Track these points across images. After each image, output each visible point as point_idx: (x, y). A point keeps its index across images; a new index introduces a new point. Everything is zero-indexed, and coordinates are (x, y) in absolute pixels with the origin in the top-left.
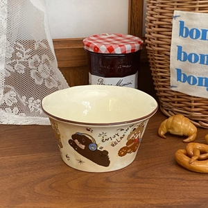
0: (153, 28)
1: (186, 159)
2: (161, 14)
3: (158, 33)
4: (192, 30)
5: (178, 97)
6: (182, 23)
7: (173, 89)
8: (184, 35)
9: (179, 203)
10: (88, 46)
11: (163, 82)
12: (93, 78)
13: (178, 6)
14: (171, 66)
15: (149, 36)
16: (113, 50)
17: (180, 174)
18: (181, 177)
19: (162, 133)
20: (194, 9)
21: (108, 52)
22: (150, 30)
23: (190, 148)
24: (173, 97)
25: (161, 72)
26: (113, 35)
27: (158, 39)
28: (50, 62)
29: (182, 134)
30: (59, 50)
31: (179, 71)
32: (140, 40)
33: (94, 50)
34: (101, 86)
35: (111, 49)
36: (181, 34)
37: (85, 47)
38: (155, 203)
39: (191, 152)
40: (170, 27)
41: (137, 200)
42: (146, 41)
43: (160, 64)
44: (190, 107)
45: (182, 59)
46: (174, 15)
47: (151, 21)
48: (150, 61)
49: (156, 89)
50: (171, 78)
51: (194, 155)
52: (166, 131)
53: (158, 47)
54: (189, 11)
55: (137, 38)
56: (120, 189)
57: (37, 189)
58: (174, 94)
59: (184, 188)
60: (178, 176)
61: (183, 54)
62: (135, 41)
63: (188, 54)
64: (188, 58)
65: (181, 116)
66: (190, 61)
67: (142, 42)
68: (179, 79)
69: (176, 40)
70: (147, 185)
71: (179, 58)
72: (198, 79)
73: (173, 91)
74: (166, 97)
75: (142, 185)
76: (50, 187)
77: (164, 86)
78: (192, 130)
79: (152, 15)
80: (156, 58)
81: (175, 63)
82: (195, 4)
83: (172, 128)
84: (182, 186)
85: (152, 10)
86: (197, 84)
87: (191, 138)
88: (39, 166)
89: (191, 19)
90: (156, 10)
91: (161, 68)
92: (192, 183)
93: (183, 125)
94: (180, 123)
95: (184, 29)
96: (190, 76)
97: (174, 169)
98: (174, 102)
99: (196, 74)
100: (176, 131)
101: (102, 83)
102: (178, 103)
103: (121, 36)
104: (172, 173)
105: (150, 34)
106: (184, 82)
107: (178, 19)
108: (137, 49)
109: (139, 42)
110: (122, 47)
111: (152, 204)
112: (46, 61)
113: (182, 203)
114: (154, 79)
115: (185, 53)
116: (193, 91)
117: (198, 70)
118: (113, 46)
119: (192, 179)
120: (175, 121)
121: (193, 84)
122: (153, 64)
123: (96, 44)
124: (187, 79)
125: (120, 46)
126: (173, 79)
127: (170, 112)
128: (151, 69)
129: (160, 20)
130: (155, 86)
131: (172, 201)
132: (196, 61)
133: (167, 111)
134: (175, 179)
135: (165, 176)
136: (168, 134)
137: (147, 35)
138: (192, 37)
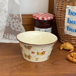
0: (58, 11)
1: (71, 58)
2: (62, 6)
3: (60, 13)
4: (73, 13)
5: (67, 36)
6: (69, 10)
7: (65, 33)
8: (70, 14)
9: (70, 73)
10: (35, 17)
11: (61, 30)
12: (36, 28)
13: (68, 4)
14: (65, 25)
15: (57, 14)
16: (44, 19)
17: (69, 63)
18: (70, 64)
19: (61, 49)
20: (74, 5)
21: (42, 20)
22: (57, 12)
23: (72, 54)
24: (65, 36)
25: (61, 27)
26: (43, 13)
27: (60, 15)
28: (19, 22)
29: (68, 49)
30: (23, 18)
31: (68, 27)
32: (53, 15)
33: (37, 19)
34: (39, 31)
35: (43, 18)
36: (69, 14)
37: (34, 18)
38: (61, 73)
39: (73, 56)
40: (65, 11)
41: (55, 72)
42: (56, 16)
43: (60, 24)
44: (71, 40)
45: (69, 23)
46: (67, 7)
47: (58, 9)
48: (57, 23)
49: (58, 33)
50: (65, 29)
51: (74, 57)
52: (63, 48)
53: (60, 18)
54: (72, 6)
55: (52, 15)
56: (49, 68)
57: (19, 67)
58: (65, 35)
59: (71, 68)
60: (68, 64)
61: (69, 21)
62: (51, 16)
63: (71, 21)
64: (71, 22)
65: (68, 43)
66: (72, 23)
67: (54, 16)
68: (68, 30)
69: (67, 16)
70: (58, 67)
71: (68, 22)
72: (74, 30)
73: (65, 34)
74: (62, 36)
75: (56, 67)
76: (24, 67)
77: (62, 32)
78: (72, 48)
79: (58, 7)
80: (59, 22)
81: (66, 24)
82: (74, 3)
83: (65, 47)
84: (70, 67)
85: (58, 5)
86: (74, 31)
87: (72, 51)
88: (19, 60)
89: (73, 9)
90: (60, 5)
91: (61, 26)
92: (74, 66)
93: (69, 46)
94: (68, 45)
95: (70, 12)
96: (72, 29)
97: (67, 61)
98: (65, 38)
99: (74, 28)
100: (66, 48)
101: (39, 30)
102: (67, 38)
103: (46, 14)
104: (66, 63)
105: (57, 13)
106: (69, 31)
107: (68, 8)
108: (52, 19)
109: (53, 16)
110: (47, 18)
111: (60, 74)
112: (17, 22)
113: (71, 74)
114: (58, 29)
115: (70, 21)
116: (73, 34)
117: (75, 27)
118: (44, 17)
119: (73, 65)
120: (66, 44)
121: (73, 32)
122: (58, 24)
123: (38, 17)
124: (71, 30)
125: (46, 17)
126: (66, 30)
127: (64, 41)
128: (57, 26)
129: (61, 8)
130: (58, 32)
131: (67, 73)
132: (74, 23)
133: (63, 41)
134: (67, 65)
135: (64, 64)
136: (63, 49)
137: (56, 14)
138: (73, 15)
